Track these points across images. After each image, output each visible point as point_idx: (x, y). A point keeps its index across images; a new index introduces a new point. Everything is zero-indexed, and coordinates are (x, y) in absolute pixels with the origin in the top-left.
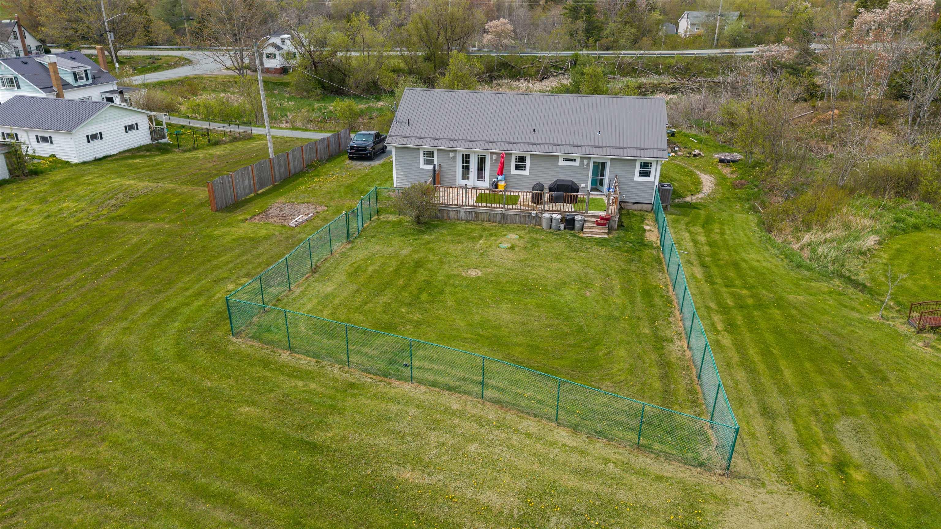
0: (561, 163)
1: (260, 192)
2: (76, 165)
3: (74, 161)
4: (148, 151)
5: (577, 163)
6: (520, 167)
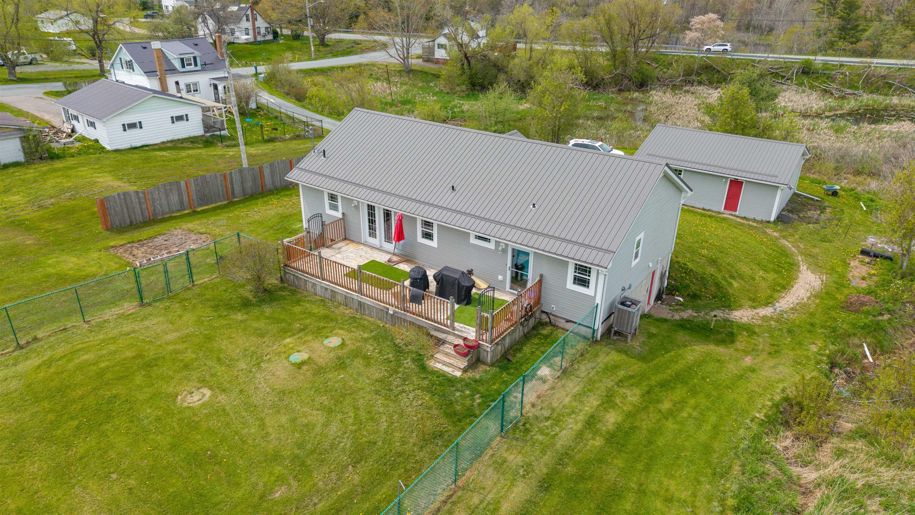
0: (473, 241)
1: (199, 209)
2: (108, 151)
3: (108, 148)
4: (193, 142)
5: (491, 246)
6: (428, 236)
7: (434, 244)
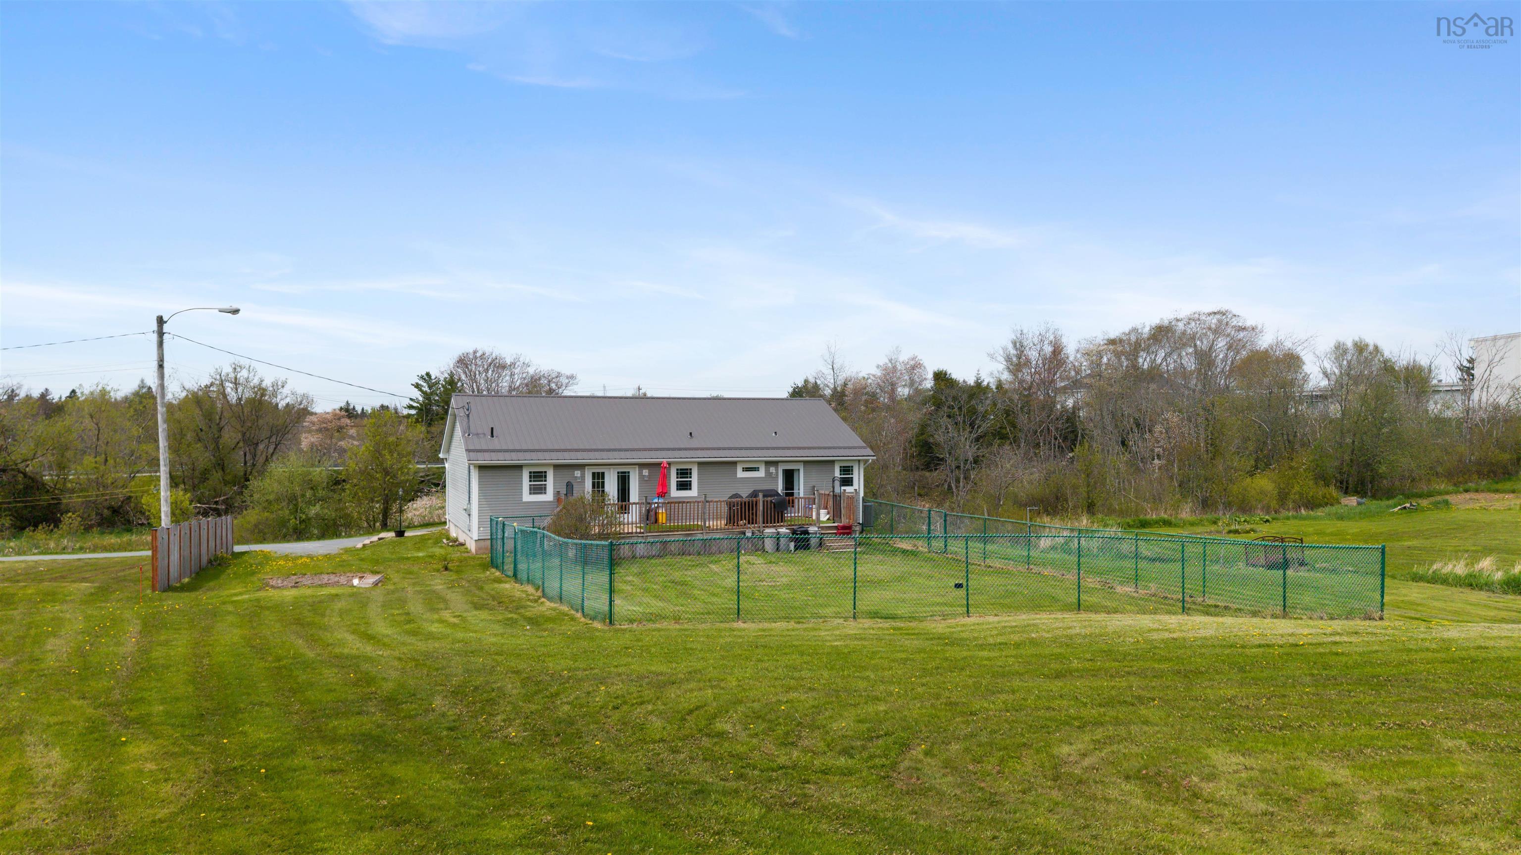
0: (740, 474)
5: (761, 473)
6: (684, 486)
7: (693, 493)
